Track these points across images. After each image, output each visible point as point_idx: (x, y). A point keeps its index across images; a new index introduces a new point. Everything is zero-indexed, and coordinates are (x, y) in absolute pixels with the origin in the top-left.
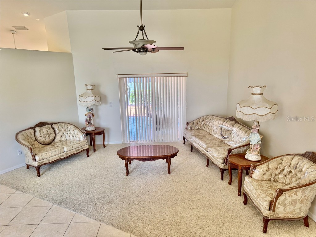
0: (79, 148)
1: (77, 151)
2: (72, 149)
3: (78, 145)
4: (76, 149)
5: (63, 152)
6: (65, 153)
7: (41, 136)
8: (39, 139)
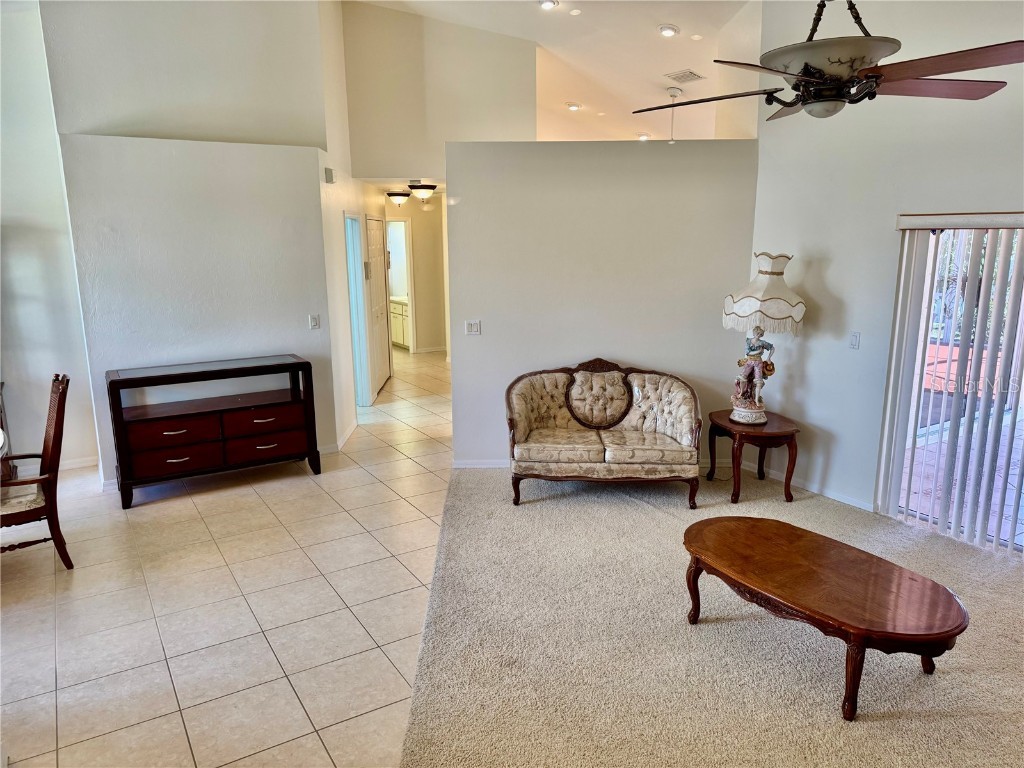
0: (660, 467)
1: (648, 472)
2: (629, 460)
3: (655, 455)
4: (647, 467)
5: (601, 462)
6: (606, 465)
7: (582, 397)
8: (575, 404)
